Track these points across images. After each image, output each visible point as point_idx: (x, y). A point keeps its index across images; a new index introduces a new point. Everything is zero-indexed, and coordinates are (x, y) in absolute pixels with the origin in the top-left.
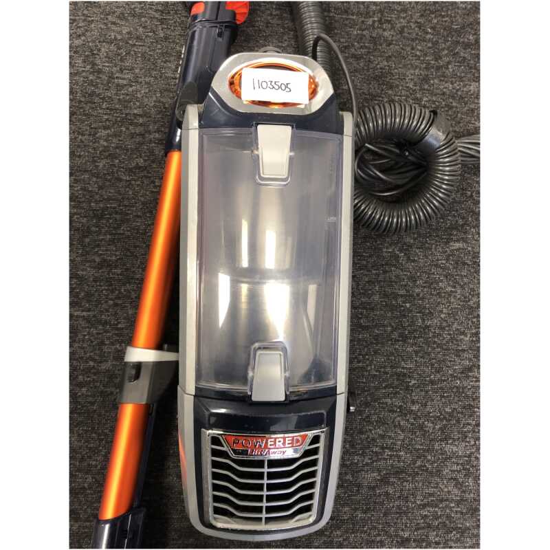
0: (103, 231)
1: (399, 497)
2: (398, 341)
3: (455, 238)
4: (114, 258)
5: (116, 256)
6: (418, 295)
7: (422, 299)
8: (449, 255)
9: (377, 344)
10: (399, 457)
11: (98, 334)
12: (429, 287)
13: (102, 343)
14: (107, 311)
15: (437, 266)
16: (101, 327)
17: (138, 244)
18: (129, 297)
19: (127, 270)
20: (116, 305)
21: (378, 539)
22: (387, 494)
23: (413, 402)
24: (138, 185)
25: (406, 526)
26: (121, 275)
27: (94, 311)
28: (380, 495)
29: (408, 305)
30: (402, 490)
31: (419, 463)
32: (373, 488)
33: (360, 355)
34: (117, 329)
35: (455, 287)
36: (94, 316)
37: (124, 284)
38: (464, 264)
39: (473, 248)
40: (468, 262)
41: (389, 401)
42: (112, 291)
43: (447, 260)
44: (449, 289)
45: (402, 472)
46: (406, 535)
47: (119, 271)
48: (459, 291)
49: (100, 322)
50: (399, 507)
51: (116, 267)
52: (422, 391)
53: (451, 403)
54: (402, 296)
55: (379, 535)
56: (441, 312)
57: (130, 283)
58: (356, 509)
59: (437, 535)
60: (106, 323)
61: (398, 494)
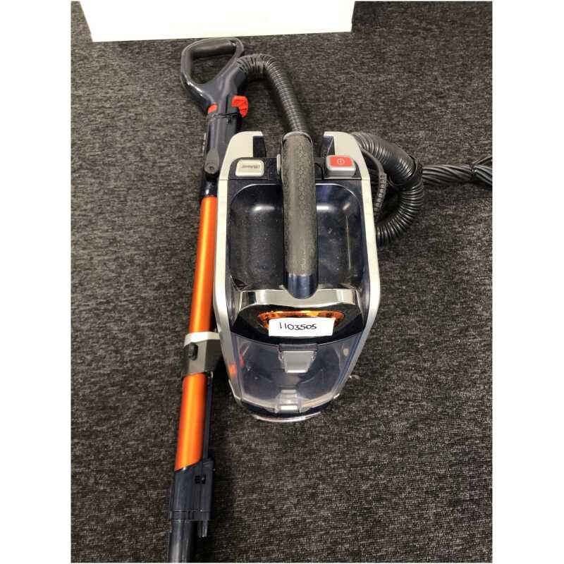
0: (158, 263)
1: (429, 440)
2: (402, 315)
3: (431, 235)
4: (168, 281)
5: (170, 280)
6: (411, 279)
7: (415, 281)
8: (429, 248)
9: (385, 318)
10: (422, 406)
11: (160, 337)
12: (418, 272)
13: (165, 344)
14: (166, 319)
15: (421, 256)
16: (162, 332)
17: (185, 269)
18: (183, 308)
19: (179, 288)
20: (172, 314)
21: (418, 477)
22: (418, 438)
23: (425, 361)
24: (182, 229)
25: (440, 465)
26: (175, 292)
27: (156, 321)
28: (412, 440)
29: (404, 287)
30: (430, 434)
31: (440, 410)
32: (405, 435)
34: (176, 332)
35: (438, 270)
36: (157, 325)
37: (178, 299)
38: (443, 252)
39: (447, 240)
40: (446, 250)
41: (403, 362)
42: (169, 305)
43: (429, 252)
44: (434, 272)
45: (427, 418)
46: (442, 472)
47: (173, 290)
48: (443, 273)
49: (161, 328)
50: (430, 448)
51: (170, 287)
52: (430, 351)
53: (456, 358)
54: (398, 281)
55: (418, 474)
56: (432, 289)
57: (182, 298)
58: (394, 454)
59: (470, 470)
60: (166, 329)
61: (427, 438)
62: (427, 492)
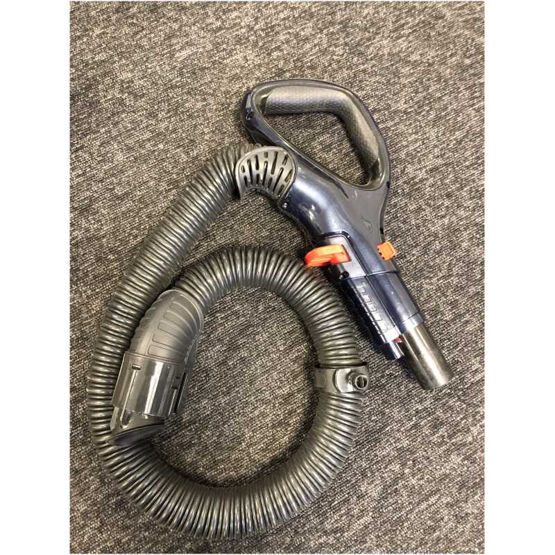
1: (258, 356)
2: (170, 190)
3: (177, 47)
6: (167, 129)
7: (174, 131)
8: (181, 69)
9: (147, 206)
10: (236, 313)
12: (176, 114)
15: (172, 87)
21: (257, 413)
22: (243, 359)
25: (281, 382)
28: (235, 366)
29: (161, 146)
30: (257, 346)
31: (261, 308)
32: (224, 363)
33: (132, 229)
35: (205, 100)
38: (203, 69)
39: (204, 47)
40: (207, 65)
43: (181, 74)
44: (199, 105)
45: (248, 327)
46: (286, 390)
48: (212, 102)
50: (263, 366)
52: (225, 229)
53: (264, 226)
54: (149, 140)
55: (256, 408)
56: (203, 133)
58: (215, 396)
61: (255, 354)
62: (274, 427)
